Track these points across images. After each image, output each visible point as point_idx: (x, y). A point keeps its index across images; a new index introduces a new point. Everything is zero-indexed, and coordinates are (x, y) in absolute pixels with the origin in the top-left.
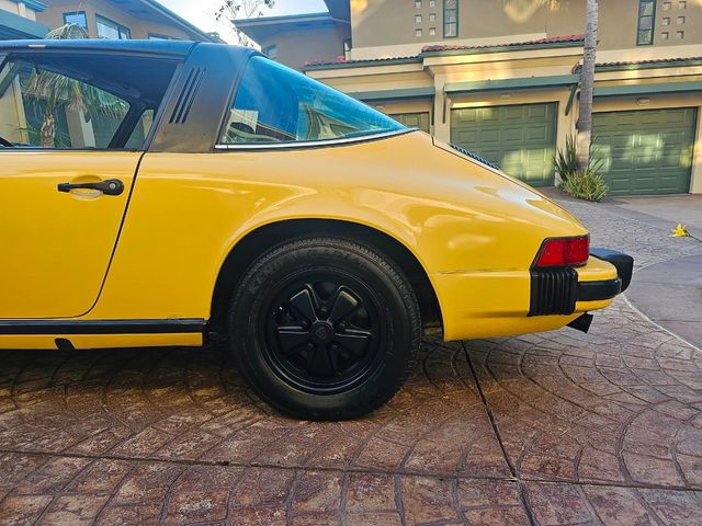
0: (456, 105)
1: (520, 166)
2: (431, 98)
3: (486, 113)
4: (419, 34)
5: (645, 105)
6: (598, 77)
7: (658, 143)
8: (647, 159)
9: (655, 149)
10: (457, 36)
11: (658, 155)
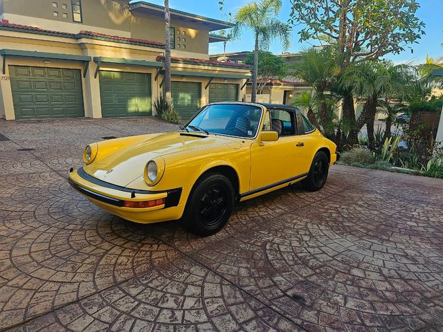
0: (101, 69)
1: (136, 105)
2: (85, 63)
3: (117, 75)
4: (56, 14)
5: (184, 80)
6: (172, 65)
7: (189, 98)
8: (186, 104)
9: (188, 100)
10: (81, 22)
11: (190, 103)
